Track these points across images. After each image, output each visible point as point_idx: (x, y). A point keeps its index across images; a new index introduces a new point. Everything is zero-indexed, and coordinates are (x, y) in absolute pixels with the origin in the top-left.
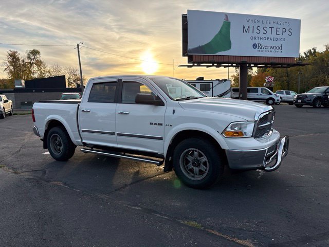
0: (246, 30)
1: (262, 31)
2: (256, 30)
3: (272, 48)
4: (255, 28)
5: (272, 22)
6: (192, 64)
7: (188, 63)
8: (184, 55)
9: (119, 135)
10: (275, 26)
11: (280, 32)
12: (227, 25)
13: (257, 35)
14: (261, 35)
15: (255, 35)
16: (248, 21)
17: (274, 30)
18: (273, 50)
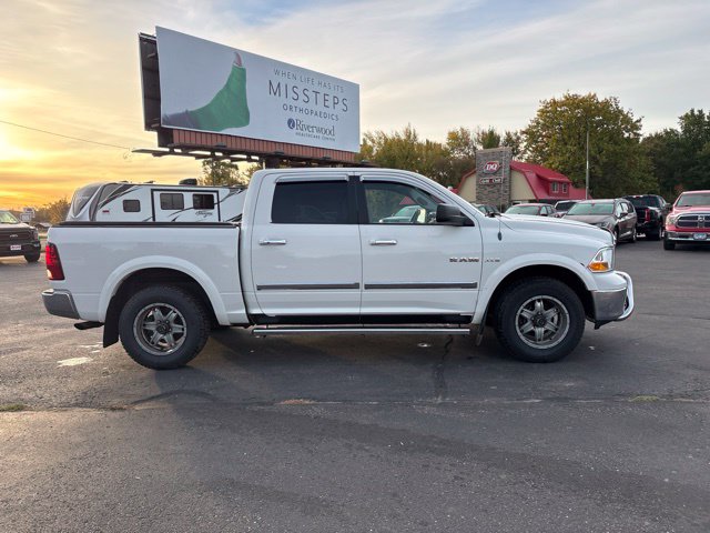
0: (275, 90)
1: (302, 97)
2: (291, 94)
3: (319, 130)
4: (290, 88)
5: (316, 82)
6: (167, 150)
7: (160, 146)
8: (148, 126)
9: (368, 287)
10: (323, 91)
11: (330, 103)
12: (239, 75)
13: (294, 103)
14: (300, 104)
15: (290, 102)
16: (277, 72)
17: (321, 97)
18: (321, 135)
